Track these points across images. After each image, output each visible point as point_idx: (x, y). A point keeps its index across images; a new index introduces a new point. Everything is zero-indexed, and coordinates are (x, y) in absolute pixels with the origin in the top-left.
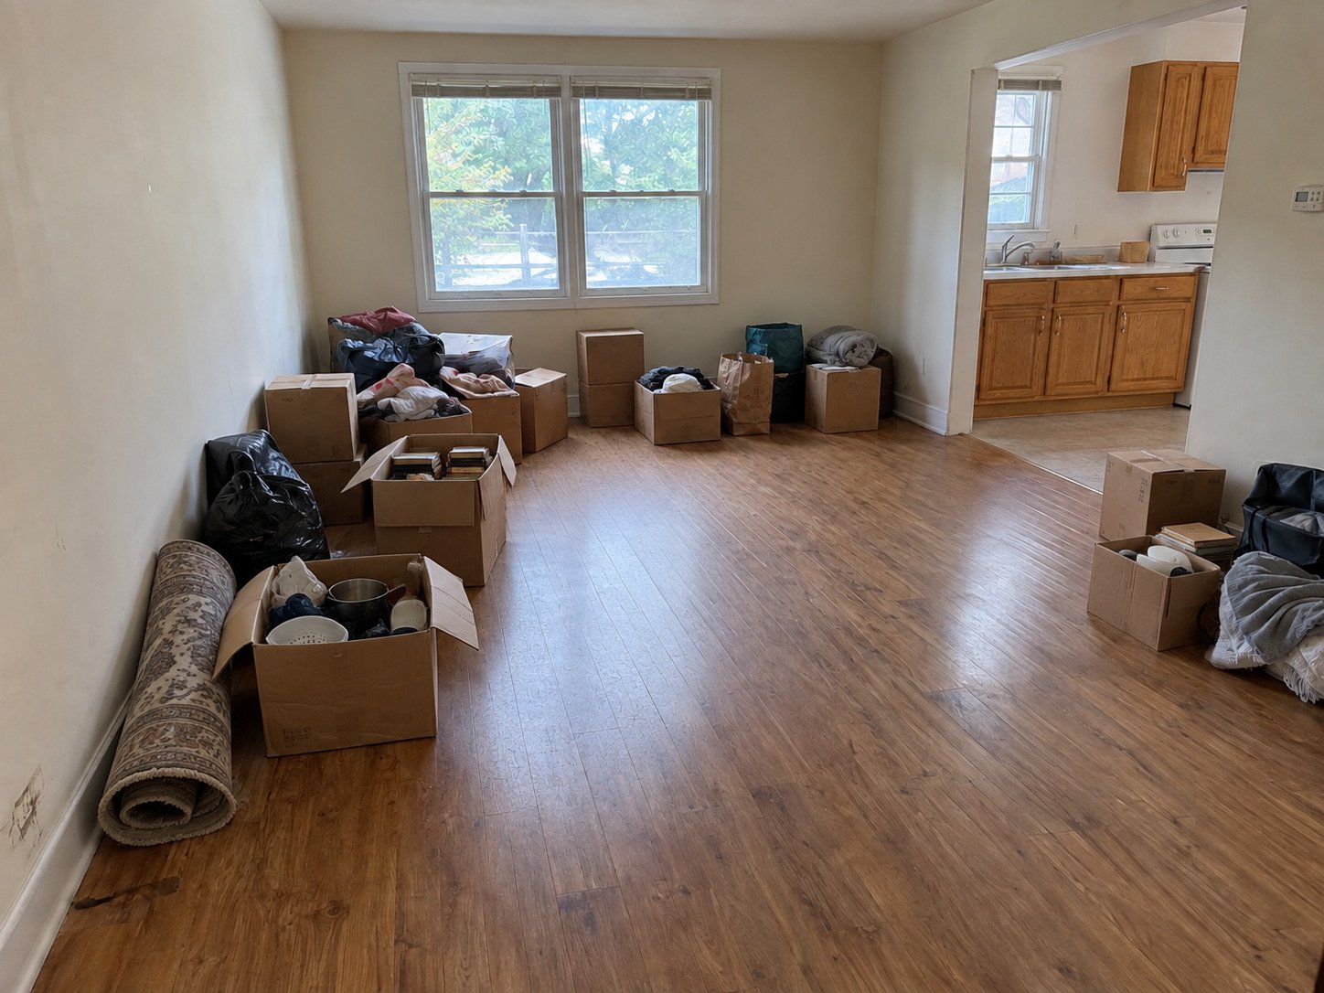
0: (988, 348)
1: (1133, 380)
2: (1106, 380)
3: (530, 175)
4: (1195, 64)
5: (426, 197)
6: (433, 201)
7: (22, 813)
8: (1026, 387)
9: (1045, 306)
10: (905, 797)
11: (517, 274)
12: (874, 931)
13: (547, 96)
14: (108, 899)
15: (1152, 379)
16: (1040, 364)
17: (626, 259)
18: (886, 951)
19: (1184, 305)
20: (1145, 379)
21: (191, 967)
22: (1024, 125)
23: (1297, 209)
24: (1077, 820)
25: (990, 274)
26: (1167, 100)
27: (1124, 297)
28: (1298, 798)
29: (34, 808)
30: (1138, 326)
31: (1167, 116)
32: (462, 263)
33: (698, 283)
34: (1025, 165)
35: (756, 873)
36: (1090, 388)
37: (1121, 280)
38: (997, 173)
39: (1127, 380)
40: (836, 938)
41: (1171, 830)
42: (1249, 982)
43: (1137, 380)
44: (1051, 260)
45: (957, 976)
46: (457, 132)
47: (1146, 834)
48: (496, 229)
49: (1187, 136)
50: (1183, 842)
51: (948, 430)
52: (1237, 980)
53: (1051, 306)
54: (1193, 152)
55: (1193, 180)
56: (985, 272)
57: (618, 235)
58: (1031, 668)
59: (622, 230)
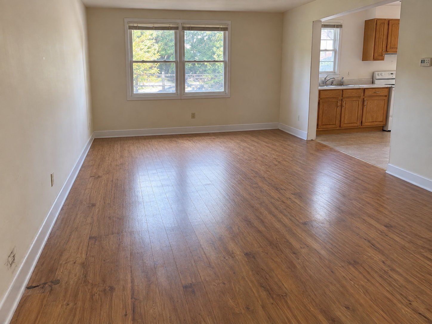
0: (321, 112)
1: (369, 122)
2: (360, 122)
3: (166, 56)
4: (385, 19)
5: (132, 62)
6: (134, 64)
7: (11, 259)
8: (334, 124)
9: (339, 98)
10: (294, 255)
11: (160, 88)
12: (285, 296)
13: (174, 30)
14: (38, 286)
15: (376, 122)
16: (338, 116)
17: (198, 83)
18: (289, 302)
19: (384, 98)
20: (373, 122)
21: (65, 306)
22: (330, 39)
23: (421, 65)
24: (351, 262)
25: (320, 88)
26: (377, 31)
27: (365, 95)
28: (424, 255)
29: (14, 258)
30: (370, 105)
31: (377, 36)
32: (142, 85)
33: (223, 91)
34: (331, 52)
35: (246, 278)
36: (355, 125)
37: (364, 90)
38: (322, 55)
39: (368, 122)
40: (273, 298)
41: (382, 265)
42: (407, 311)
43: (371, 122)
44: (341, 84)
45: (312, 309)
46: (142, 42)
47: (374, 266)
48: (154, 74)
49: (384, 43)
50: (386, 269)
51: (307, 138)
52: (403, 311)
53: (341, 98)
54: (386, 48)
55: (386, 57)
56: (319, 87)
57: (196, 76)
58: (335, 214)
59: (197, 74)
